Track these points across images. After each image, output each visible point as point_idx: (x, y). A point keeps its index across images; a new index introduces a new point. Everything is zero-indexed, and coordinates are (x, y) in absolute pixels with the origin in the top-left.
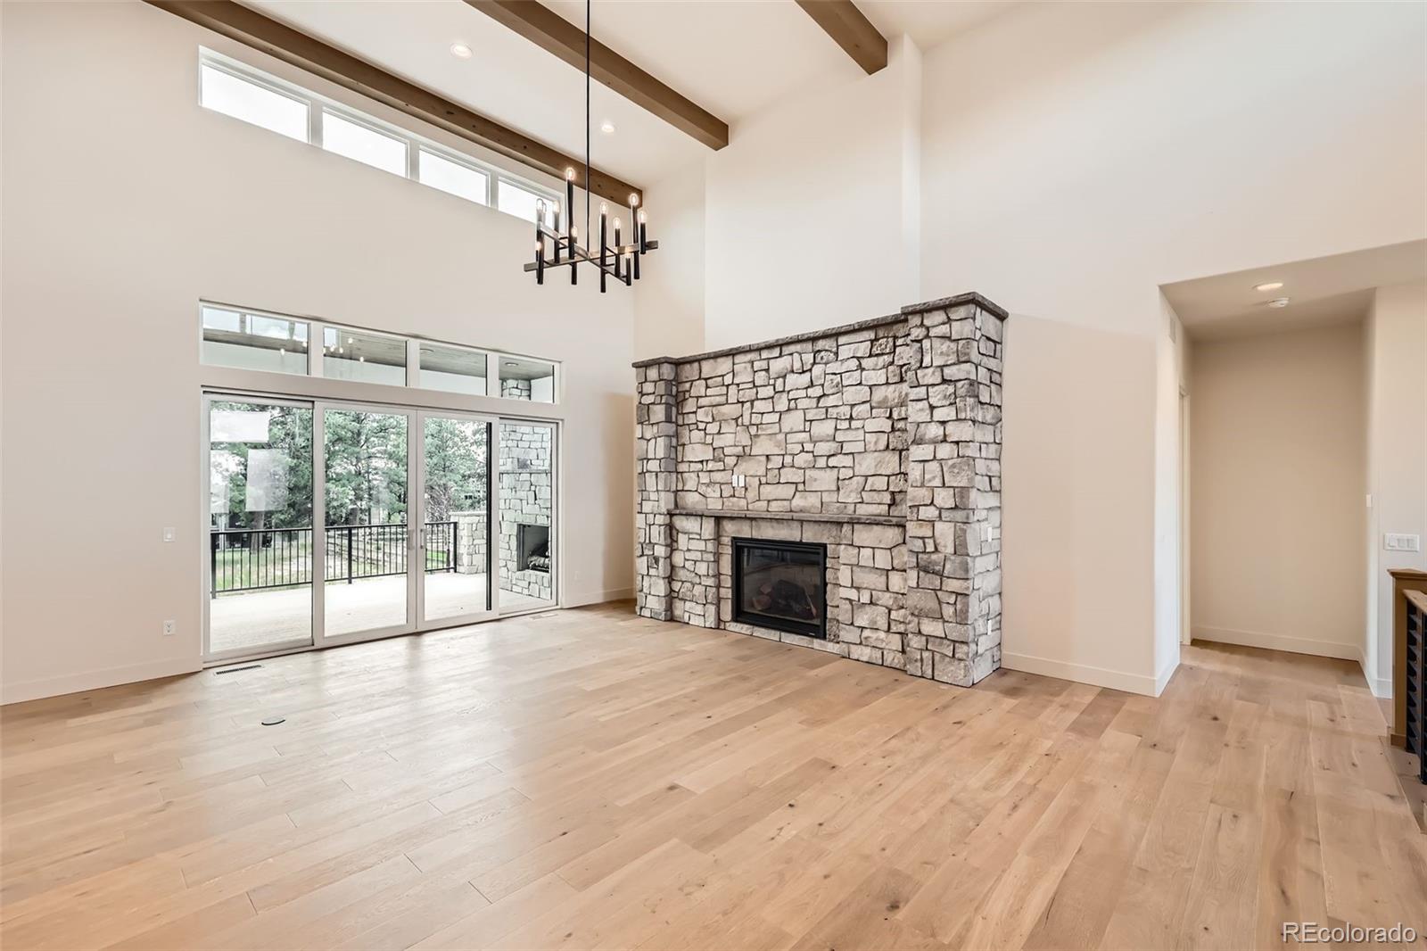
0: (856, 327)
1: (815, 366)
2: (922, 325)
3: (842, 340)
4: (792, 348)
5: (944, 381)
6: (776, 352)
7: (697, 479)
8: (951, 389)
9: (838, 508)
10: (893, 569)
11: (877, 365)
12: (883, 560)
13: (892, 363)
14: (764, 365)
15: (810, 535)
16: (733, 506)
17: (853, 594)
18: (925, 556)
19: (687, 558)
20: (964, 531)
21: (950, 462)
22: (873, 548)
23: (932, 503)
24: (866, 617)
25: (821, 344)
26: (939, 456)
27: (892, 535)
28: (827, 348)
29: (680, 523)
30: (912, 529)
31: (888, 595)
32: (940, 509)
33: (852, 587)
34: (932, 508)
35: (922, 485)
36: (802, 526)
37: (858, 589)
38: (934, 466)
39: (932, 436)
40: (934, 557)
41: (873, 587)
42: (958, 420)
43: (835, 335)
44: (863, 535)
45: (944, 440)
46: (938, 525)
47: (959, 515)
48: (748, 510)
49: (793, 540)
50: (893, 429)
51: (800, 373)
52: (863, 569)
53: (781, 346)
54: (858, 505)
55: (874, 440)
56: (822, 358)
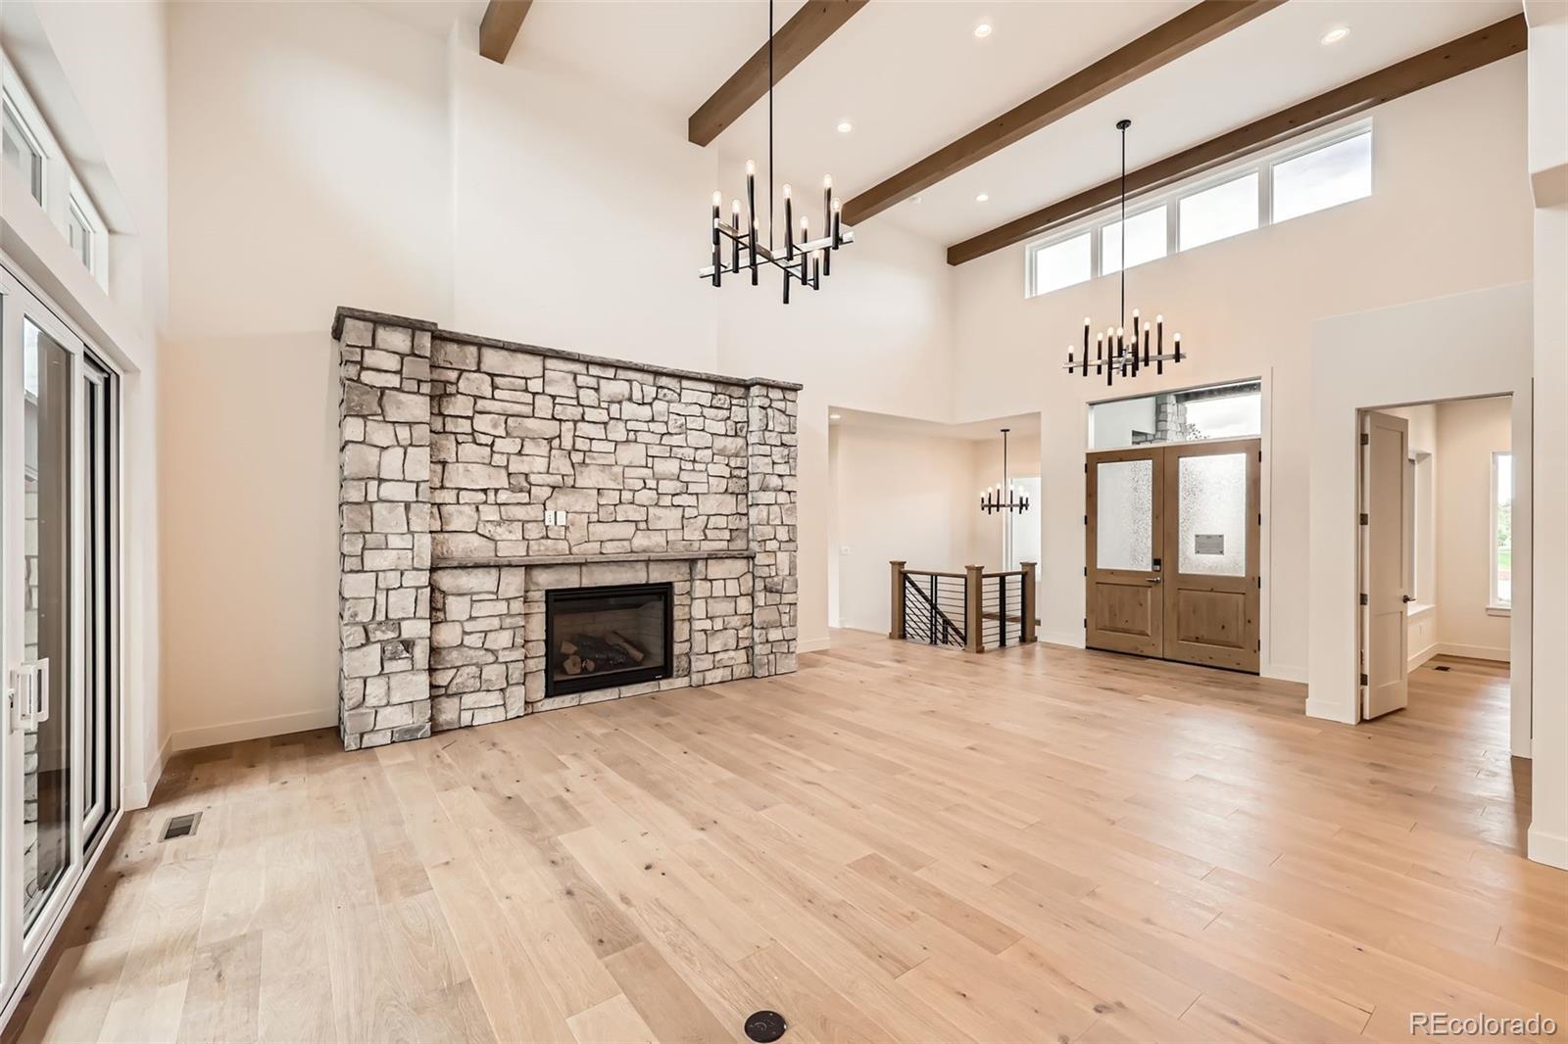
0: (704, 377)
1: (656, 401)
2: (767, 396)
3: (686, 383)
4: (631, 375)
5: (782, 444)
6: (610, 373)
7: (476, 516)
8: (786, 452)
9: (684, 546)
10: (741, 595)
11: (717, 416)
12: (732, 588)
13: (729, 418)
14: (593, 382)
15: (657, 575)
16: (546, 549)
17: (707, 625)
18: (770, 580)
19: (467, 630)
20: (795, 557)
21: (787, 506)
22: (724, 579)
23: (775, 538)
24: (718, 642)
25: (663, 381)
26: (779, 501)
27: (740, 566)
28: (670, 387)
29: (446, 580)
30: (760, 559)
31: (736, 618)
32: (780, 542)
33: (707, 618)
34: (775, 541)
35: (768, 524)
36: (647, 567)
37: (711, 618)
38: (776, 508)
39: (775, 485)
40: (776, 579)
41: (724, 614)
42: (790, 475)
43: (680, 377)
44: (716, 569)
45: (782, 490)
46: (779, 554)
47: (791, 546)
48: (571, 554)
49: (638, 582)
50: (732, 476)
51: (639, 404)
52: (717, 600)
53: (617, 367)
54: (703, 542)
55: (716, 483)
56: (665, 395)
